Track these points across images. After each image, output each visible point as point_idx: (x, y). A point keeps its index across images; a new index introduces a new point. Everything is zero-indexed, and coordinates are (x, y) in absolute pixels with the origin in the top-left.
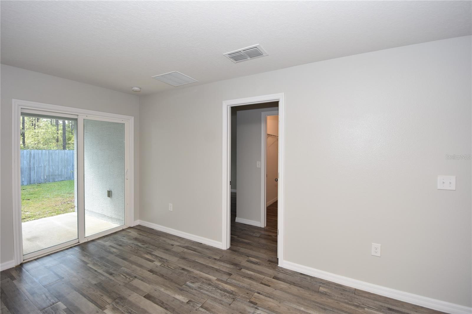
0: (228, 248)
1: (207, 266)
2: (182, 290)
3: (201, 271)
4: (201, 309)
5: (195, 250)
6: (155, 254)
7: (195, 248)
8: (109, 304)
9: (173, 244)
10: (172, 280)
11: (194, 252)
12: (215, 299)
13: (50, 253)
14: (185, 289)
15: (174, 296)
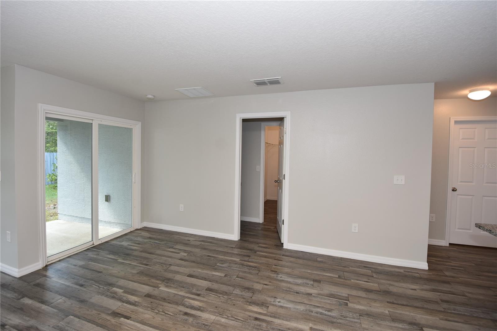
0: (239, 239)
1: (228, 253)
2: (216, 269)
3: (225, 256)
4: (236, 278)
5: (211, 243)
6: (177, 248)
7: (211, 241)
8: (160, 284)
9: (189, 239)
10: (204, 264)
11: (212, 244)
12: (245, 272)
13: (70, 255)
14: (218, 268)
15: (212, 273)
